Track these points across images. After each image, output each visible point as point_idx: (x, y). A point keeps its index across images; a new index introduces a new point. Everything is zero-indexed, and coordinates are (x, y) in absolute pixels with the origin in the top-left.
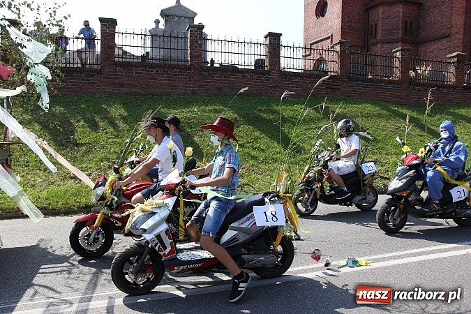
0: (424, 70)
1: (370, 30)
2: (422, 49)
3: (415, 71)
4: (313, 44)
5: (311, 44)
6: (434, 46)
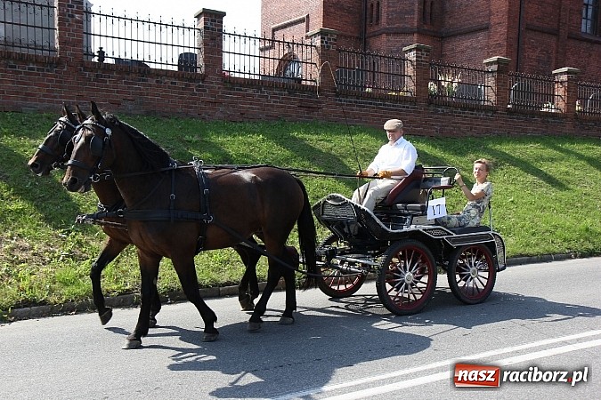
0: (450, 82)
1: (369, 12)
2: (449, 46)
3: (438, 83)
4: (278, 28)
5: (274, 30)
6: (466, 43)
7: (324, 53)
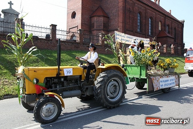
1: (92, 25)
4: (71, 29)
5: (70, 29)
7: (80, 35)
